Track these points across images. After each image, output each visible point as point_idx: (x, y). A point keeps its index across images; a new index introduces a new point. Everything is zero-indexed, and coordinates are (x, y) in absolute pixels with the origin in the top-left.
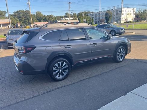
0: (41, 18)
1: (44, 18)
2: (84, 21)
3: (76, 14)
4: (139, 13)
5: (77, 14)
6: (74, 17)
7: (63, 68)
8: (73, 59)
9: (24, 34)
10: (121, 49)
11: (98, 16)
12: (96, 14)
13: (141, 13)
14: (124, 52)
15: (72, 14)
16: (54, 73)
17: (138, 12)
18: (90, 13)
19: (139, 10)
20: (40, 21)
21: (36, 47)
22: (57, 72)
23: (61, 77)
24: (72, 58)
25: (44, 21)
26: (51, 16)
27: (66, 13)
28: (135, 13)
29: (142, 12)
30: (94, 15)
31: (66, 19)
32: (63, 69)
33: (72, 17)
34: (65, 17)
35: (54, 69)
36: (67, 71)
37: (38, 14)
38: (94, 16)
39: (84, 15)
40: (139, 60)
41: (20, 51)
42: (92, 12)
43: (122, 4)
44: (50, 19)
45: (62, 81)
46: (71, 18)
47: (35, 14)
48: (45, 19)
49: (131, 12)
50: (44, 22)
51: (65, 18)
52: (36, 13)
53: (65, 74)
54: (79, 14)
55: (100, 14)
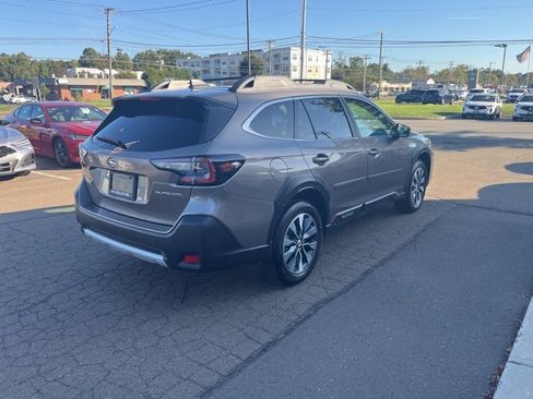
3: (126, 57)
4: (340, 66)
5: (132, 56)
6: (123, 68)
7: (306, 236)
8: (330, 203)
10: (419, 169)
11: (212, 70)
12: (208, 62)
13: (346, 67)
14: (423, 180)
16: (286, 255)
17: (337, 63)
19: (340, 59)
21: (245, 161)
22: (292, 249)
23: (301, 268)
27: (86, 51)
28: (329, 65)
29: (348, 64)
30: (198, 66)
32: (306, 241)
38: (199, 69)
39: (163, 62)
43: (302, 33)
46: (114, 72)
49: (318, 64)
51: (86, 69)
53: (309, 258)
54: (139, 56)
55: (219, 61)
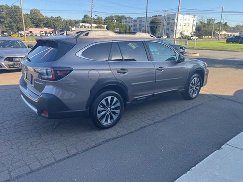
0: (40, 21)
1: (45, 22)
2: (116, 31)
3: (101, 19)
4: (201, 23)
5: (103, 19)
6: (99, 24)
7: (113, 107)
8: (129, 92)
9: (40, 47)
10: (196, 78)
11: (138, 25)
12: (136, 21)
13: (204, 24)
14: (199, 84)
15: (96, 18)
16: (99, 116)
17: (200, 21)
18: (126, 18)
19: (201, 19)
20: (37, 26)
21: (72, 70)
22: (103, 113)
23: (109, 121)
24: (127, 90)
25: (45, 27)
26: (58, 19)
27: (85, 16)
28: (195, 23)
29: (206, 22)
30: (132, 22)
31: (85, 27)
32: (113, 109)
33: (95, 22)
34: (84, 22)
35: (99, 109)
36: (118, 111)
37: (34, 13)
38: (132, 24)
39: (115, 21)
40: (220, 95)
41: (43, 77)
42: (129, 18)
43: (179, 7)
44: (57, 23)
45: (110, 130)
46: (94, 25)
47: (29, 14)
48: (47, 23)
49: (189, 22)
50: (46, 29)
51: (84, 24)
52: (31, 11)
53: (115, 117)
54: (107, 18)
55: (141, 20)
